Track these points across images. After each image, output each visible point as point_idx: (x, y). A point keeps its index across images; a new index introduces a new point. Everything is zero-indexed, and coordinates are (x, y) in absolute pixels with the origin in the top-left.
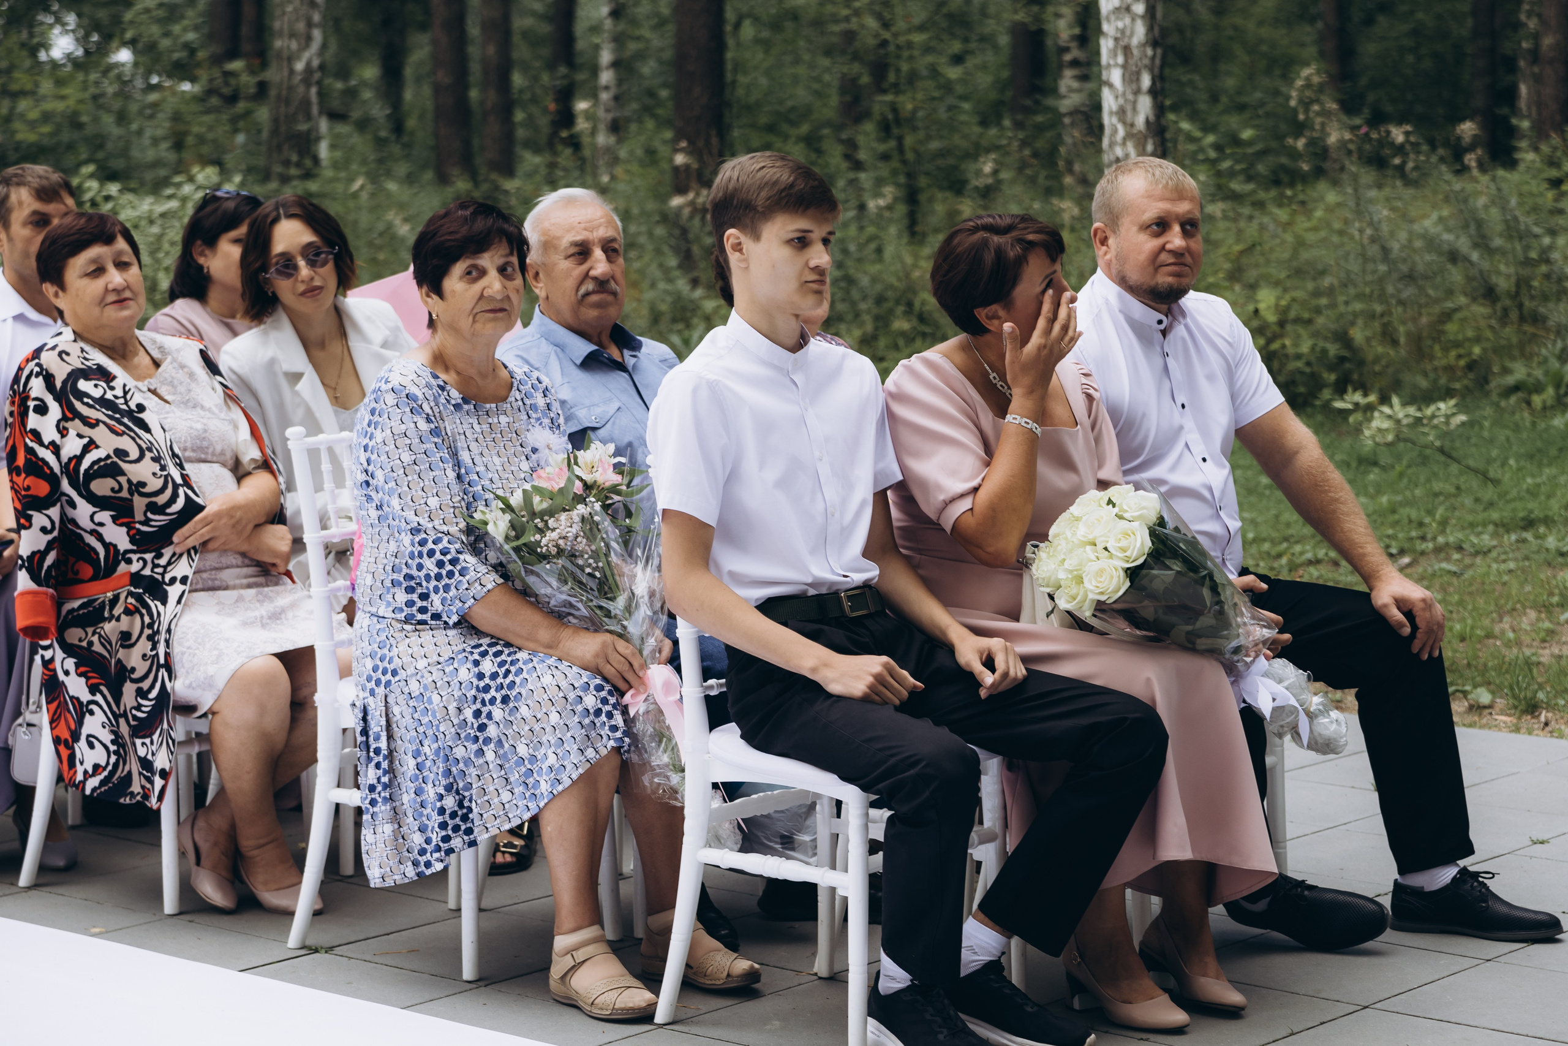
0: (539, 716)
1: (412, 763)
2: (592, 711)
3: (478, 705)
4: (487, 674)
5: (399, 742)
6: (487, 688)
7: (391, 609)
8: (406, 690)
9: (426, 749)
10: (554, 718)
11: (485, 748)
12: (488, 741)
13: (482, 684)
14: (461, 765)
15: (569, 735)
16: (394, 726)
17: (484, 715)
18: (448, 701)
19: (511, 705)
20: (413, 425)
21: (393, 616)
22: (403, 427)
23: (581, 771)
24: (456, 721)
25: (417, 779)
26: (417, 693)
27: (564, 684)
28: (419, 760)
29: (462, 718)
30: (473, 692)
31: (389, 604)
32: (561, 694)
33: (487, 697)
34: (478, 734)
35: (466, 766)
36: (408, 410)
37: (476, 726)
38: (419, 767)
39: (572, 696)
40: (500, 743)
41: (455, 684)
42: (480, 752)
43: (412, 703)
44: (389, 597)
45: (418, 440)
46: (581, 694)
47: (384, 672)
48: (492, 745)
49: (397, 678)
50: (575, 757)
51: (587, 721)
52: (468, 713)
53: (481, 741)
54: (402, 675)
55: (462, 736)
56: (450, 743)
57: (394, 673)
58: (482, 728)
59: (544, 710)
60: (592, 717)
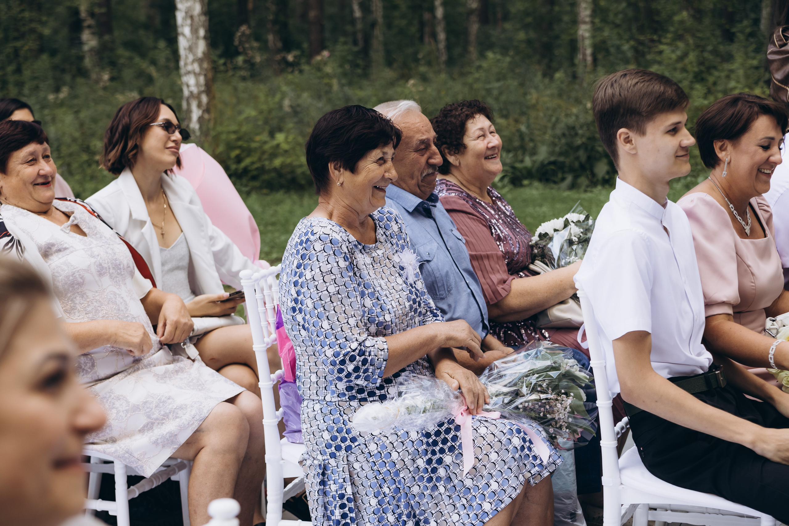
0: (480, 457)
1: (374, 502)
2: (519, 448)
3: (429, 456)
4: (433, 433)
5: (361, 487)
6: (435, 443)
7: (336, 395)
8: (366, 451)
9: (386, 490)
10: (493, 456)
11: (438, 484)
12: (439, 479)
13: (431, 440)
14: (417, 498)
15: (506, 467)
16: (355, 476)
17: (434, 461)
18: (403, 455)
19: (456, 452)
20: (335, 264)
21: (339, 399)
22: (329, 266)
23: (518, 491)
24: (411, 469)
25: (379, 511)
26: (376, 452)
27: (496, 432)
28: (380, 498)
29: (415, 466)
30: (424, 446)
31: (333, 392)
32: (496, 439)
33: (437, 449)
34: (432, 475)
35: (420, 499)
36: (332, 252)
37: (429, 470)
38: (380, 503)
39: (504, 439)
40: (449, 479)
41: (408, 444)
42: (435, 487)
43: (371, 460)
44: (333, 387)
45: (340, 276)
46: (509, 437)
47: (344, 440)
48: (442, 482)
49: (356, 444)
50: (513, 482)
51: (517, 456)
52: (421, 463)
53: (434, 479)
54: (361, 440)
55: (416, 478)
56: (408, 485)
57: (353, 440)
58: (434, 470)
59: (485, 452)
60: (519, 452)
